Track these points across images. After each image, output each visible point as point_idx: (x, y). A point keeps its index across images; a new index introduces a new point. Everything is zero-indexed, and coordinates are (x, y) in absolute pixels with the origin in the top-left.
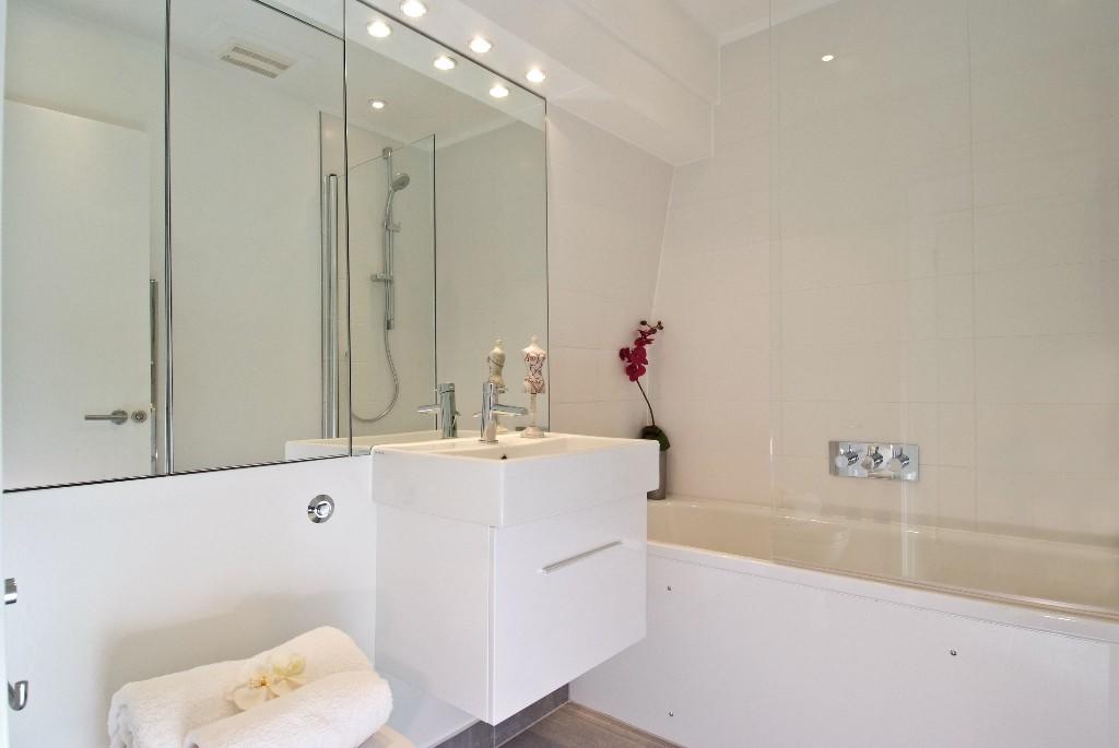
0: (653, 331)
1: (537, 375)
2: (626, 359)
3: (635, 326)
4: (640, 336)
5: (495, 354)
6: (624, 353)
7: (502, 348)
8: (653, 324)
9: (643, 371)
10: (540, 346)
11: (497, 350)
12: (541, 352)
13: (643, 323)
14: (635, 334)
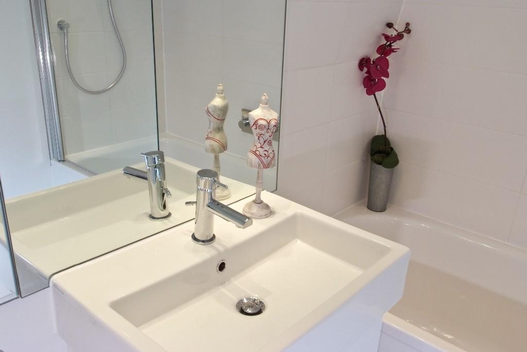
0: (400, 36)
1: (266, 147)
2: (365, 69)
3: (380, 28)
4: (384, 42)
5: (215, 107)
6: (364, 63)
7: (224, 98)
8: (400, 27)
9: (382, 86)
10: (271, 107)
11: (218, 102)
12: (273, 116)
13: (390, 25)
14: (379, 38)
